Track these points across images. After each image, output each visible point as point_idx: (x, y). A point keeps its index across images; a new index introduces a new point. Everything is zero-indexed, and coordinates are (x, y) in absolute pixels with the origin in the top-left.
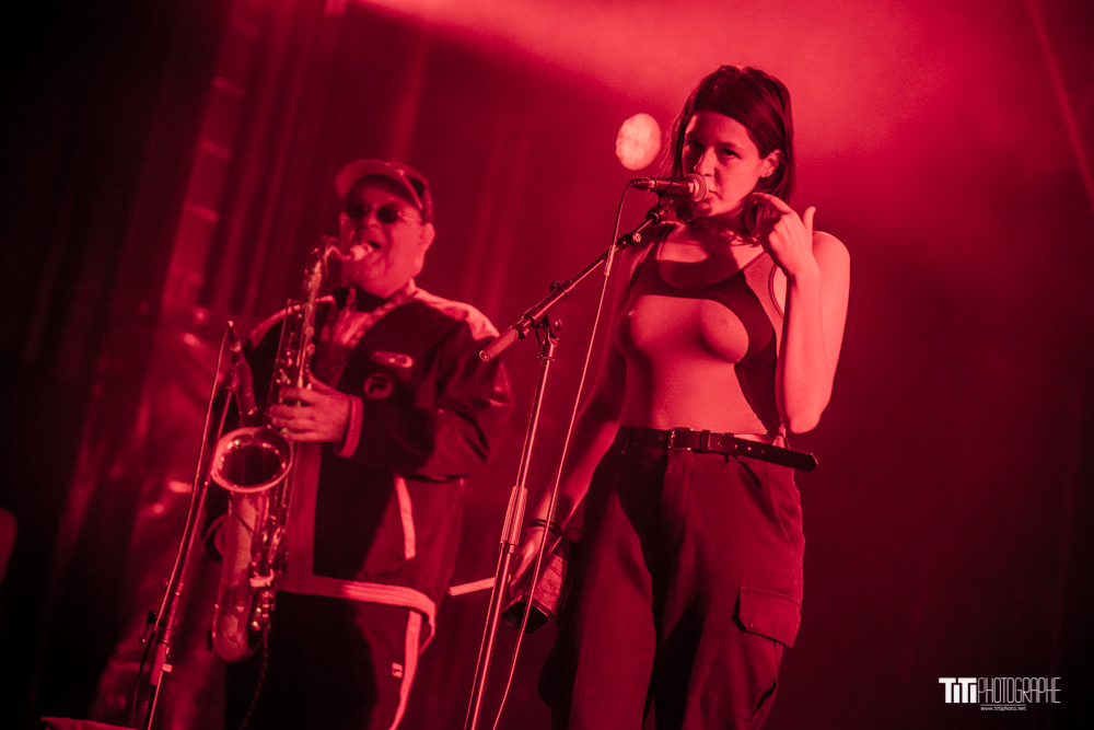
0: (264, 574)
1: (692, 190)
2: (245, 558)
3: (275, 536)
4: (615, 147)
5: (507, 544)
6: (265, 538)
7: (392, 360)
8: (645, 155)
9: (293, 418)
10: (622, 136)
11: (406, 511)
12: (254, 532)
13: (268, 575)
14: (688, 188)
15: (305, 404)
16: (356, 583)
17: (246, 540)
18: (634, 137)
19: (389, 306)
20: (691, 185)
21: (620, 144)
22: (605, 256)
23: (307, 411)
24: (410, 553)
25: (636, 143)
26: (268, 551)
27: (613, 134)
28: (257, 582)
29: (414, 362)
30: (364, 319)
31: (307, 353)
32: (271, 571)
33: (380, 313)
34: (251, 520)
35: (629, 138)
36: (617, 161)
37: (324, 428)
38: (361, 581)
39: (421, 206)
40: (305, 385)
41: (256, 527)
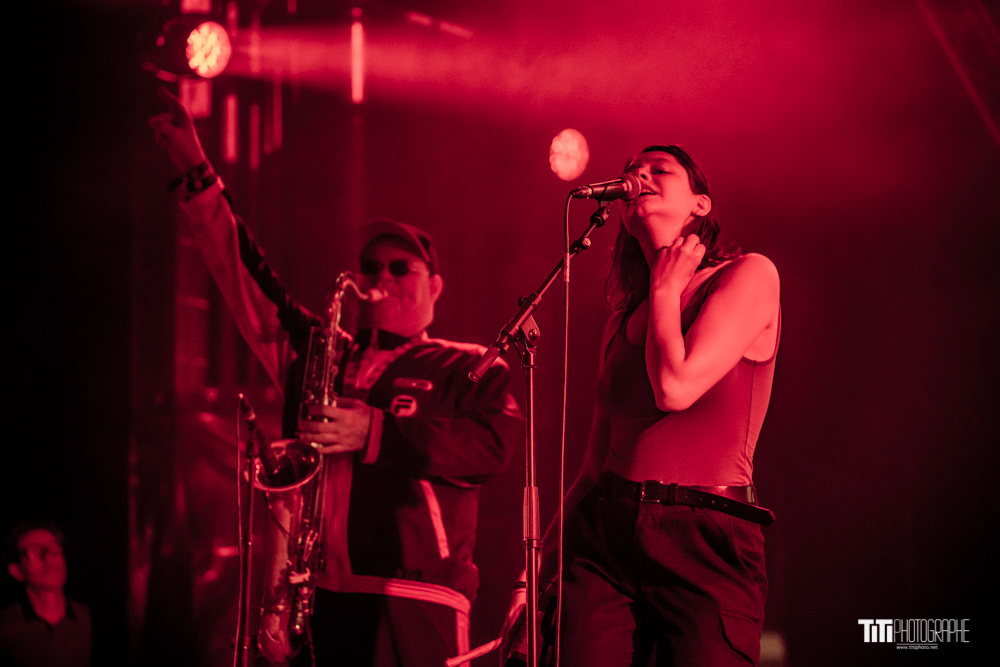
0: (301, 571)
1: (626, 189)
2: (283, 560)
3: (308, 538)
4: (550, 164)
5: (530, 540)
6: (300, 540)
7: (414, 384)
8: (578, 165)
9: (319, 433)
10: (553, 153)
11: (435, 514)
12: (290, 534)
13: (306, 572)
14: (623, 188)
15: (331, 420)
16: (395, 580)
17: (283, 544)
18: (564, 152)
19: (408, 346)
20: (625, 185)
21: (554, 160)
22: (562, 264)
23: (332, 426)
24: (445, 552)
25: (568, 156)
26: (302, 551)
27: (546, 152)
28: (296, 579)
29: (434, 386)
30: (387, 356)
31: (331, 374)
32: (308, 570)
33: (400, 351)
34: (287, 524)
35: (560, 153)
36: (554, 175)
37: (349, 441)
38: (399, 578)
39: (428, 259)
40: (330, 403)
41: (291, 529)
